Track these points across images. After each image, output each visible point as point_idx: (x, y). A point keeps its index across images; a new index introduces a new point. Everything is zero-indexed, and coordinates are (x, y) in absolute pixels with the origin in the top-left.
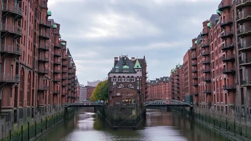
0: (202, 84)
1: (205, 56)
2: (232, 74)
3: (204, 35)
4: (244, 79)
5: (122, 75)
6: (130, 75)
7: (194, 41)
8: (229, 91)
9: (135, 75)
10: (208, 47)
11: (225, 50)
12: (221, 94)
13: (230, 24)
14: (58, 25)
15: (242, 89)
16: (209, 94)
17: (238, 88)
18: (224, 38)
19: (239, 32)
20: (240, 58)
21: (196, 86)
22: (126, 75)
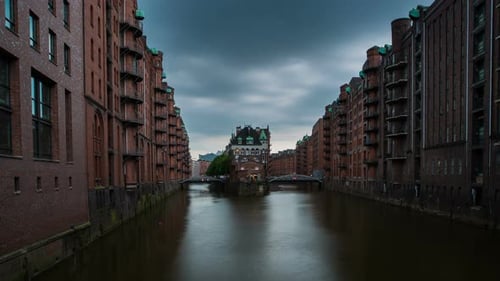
0: (336, 157)
1: (341, 125)
2: (374, 146)
3: (342, 101)
4: (389, 152)
5: (245, 147)
6: (255, 147)
7: (327, 108)
8: (369, 165)
9: (260, 148)
10: (345, 115)
11: (367, 119)
12: (359, 169)
13: (375, 90)
14: (173, 89)
15: (385, 163)
16: (344, 168)
17: (381, 162)
18: (367, 105)
19: (386, 99)
20: (386, 129)
21: (328, 159)
22: (250, 148)
